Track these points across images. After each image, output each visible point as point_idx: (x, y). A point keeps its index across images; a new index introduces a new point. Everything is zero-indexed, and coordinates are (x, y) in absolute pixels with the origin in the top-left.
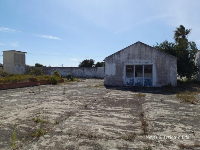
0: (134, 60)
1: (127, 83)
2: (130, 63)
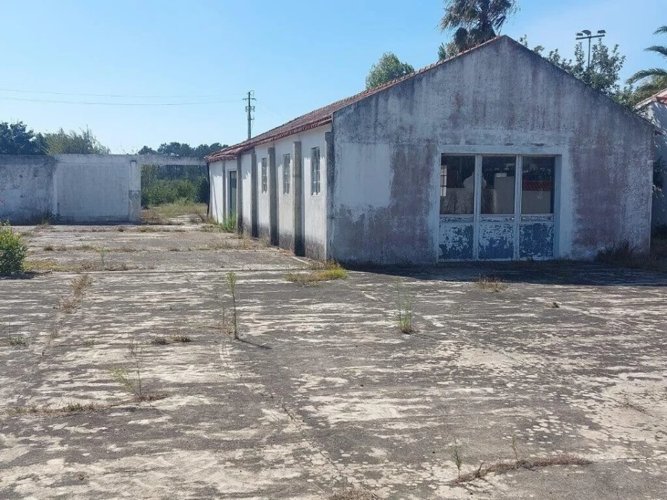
0: (480, 130)
2: (463, 141)
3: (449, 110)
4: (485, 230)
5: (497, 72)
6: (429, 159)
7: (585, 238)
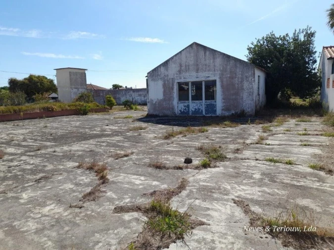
0: (188, 74)
1: (181, 111)
2: (182, 78)
3: (178, 69)
4: (193, 105)
5: (192, 55)
6: (173, 85)
7: (226, 109)
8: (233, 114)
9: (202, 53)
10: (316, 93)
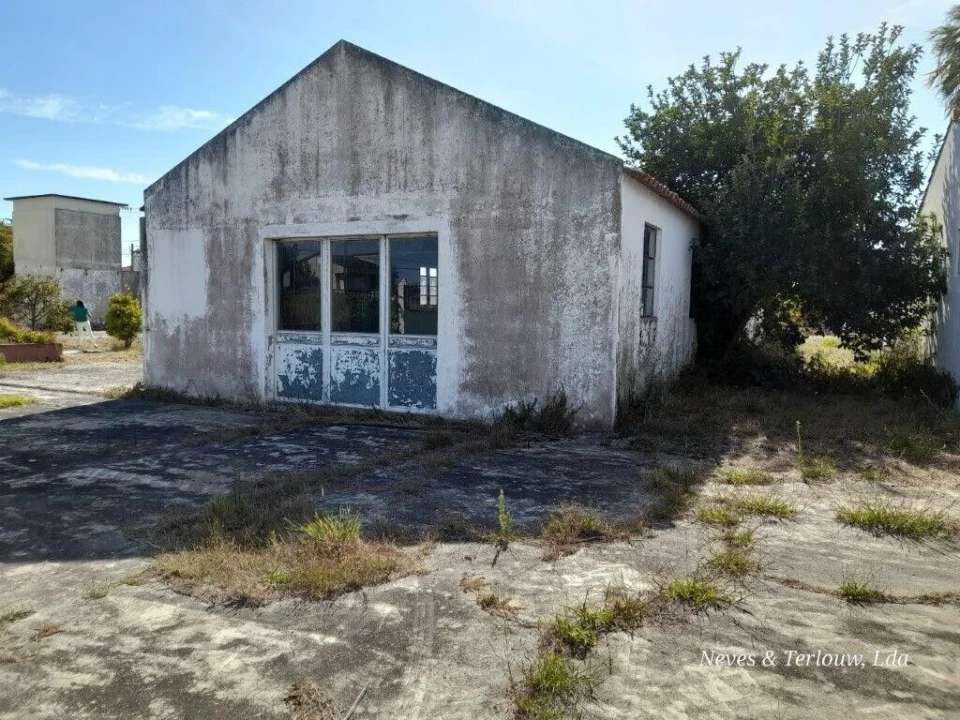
0: (313, 201)
1: (284, 379)
2: (290, 219)
3: (270, 173)
4: (338, 356)
5: (332, 103)
6: (249, 248)
7: (480, 383)
8: (509, 412)
9: (373, 93)
10: (913, 323)
